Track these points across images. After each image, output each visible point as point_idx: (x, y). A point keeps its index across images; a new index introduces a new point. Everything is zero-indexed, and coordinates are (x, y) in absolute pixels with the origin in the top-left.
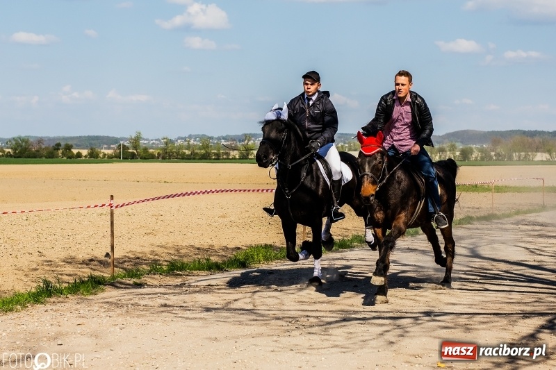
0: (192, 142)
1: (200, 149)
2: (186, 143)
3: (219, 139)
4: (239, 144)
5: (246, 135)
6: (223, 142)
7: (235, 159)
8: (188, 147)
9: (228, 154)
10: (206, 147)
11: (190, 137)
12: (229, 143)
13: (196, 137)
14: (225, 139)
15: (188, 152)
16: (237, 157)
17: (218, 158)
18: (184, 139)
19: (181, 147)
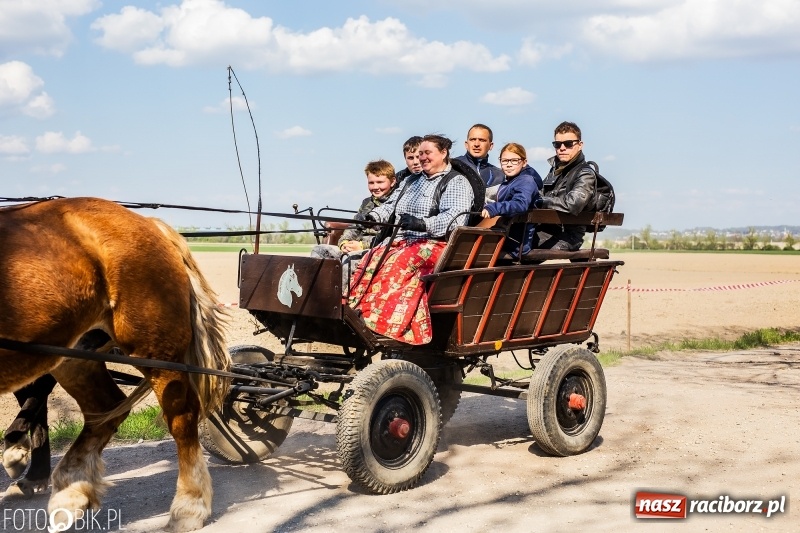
0: (699, 234)
1: (706, 240)
2: (693, 235)
3: (724, 231)
4: (744, 236)
5: (750, 228)
6: (728, 235)
7: (739, 249)
8: (695, 239)
9: (732, 245)
10: (712, 238)
11: (697, 229)
12: (734, 235)
13: (702, 229)
14: (731, 231)
15: (694, 243)
16: (742, 248)
17: (723, 249)
18: (691, 231)
19: (687, 239)
